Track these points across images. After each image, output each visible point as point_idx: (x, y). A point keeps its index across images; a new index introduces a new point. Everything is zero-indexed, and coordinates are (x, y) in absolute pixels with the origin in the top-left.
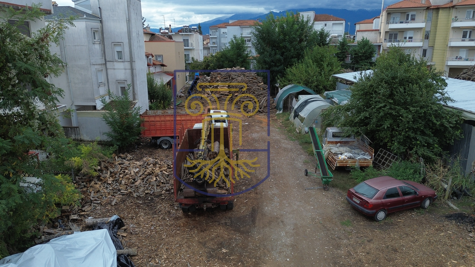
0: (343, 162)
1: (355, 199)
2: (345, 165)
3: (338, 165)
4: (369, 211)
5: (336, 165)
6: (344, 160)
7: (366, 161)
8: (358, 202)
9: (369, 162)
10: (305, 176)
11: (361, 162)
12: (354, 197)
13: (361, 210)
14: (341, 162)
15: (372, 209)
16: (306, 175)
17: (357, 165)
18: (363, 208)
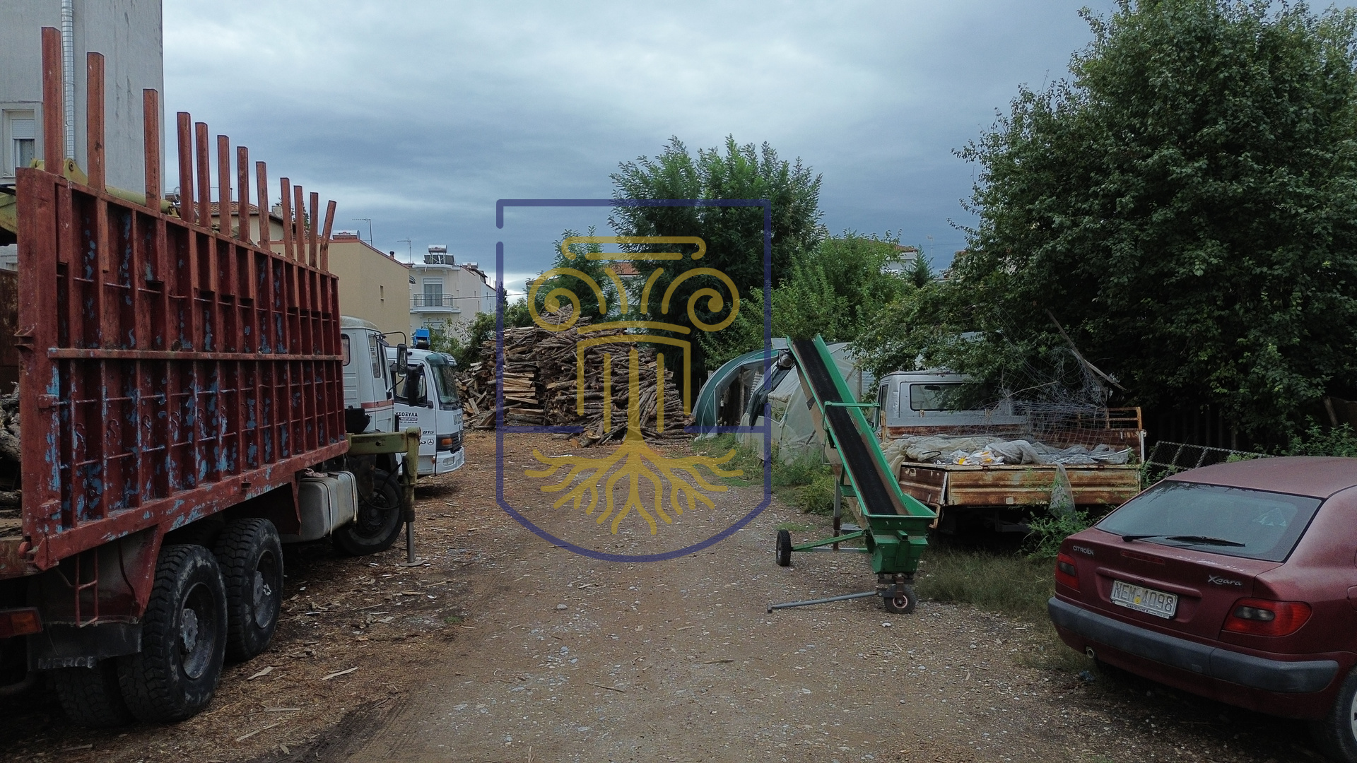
0: (981, 479)
1: (1125, 596)
2: (993, 500)
3: (956, 499)
4: (1284, 666)
5: (946, 498)
6: (986, 469)
7: (1108, 474)
8: (1163, 607)
9: (1121, 478)
10: (780, 568)
11: (1080, 478)
12: (1112, 578)
13: (1196, 667)
14: (972, 480)
15: (1301, 647)
16: (785, 562)
17: (1061, 496)
18: (1219, 652)
